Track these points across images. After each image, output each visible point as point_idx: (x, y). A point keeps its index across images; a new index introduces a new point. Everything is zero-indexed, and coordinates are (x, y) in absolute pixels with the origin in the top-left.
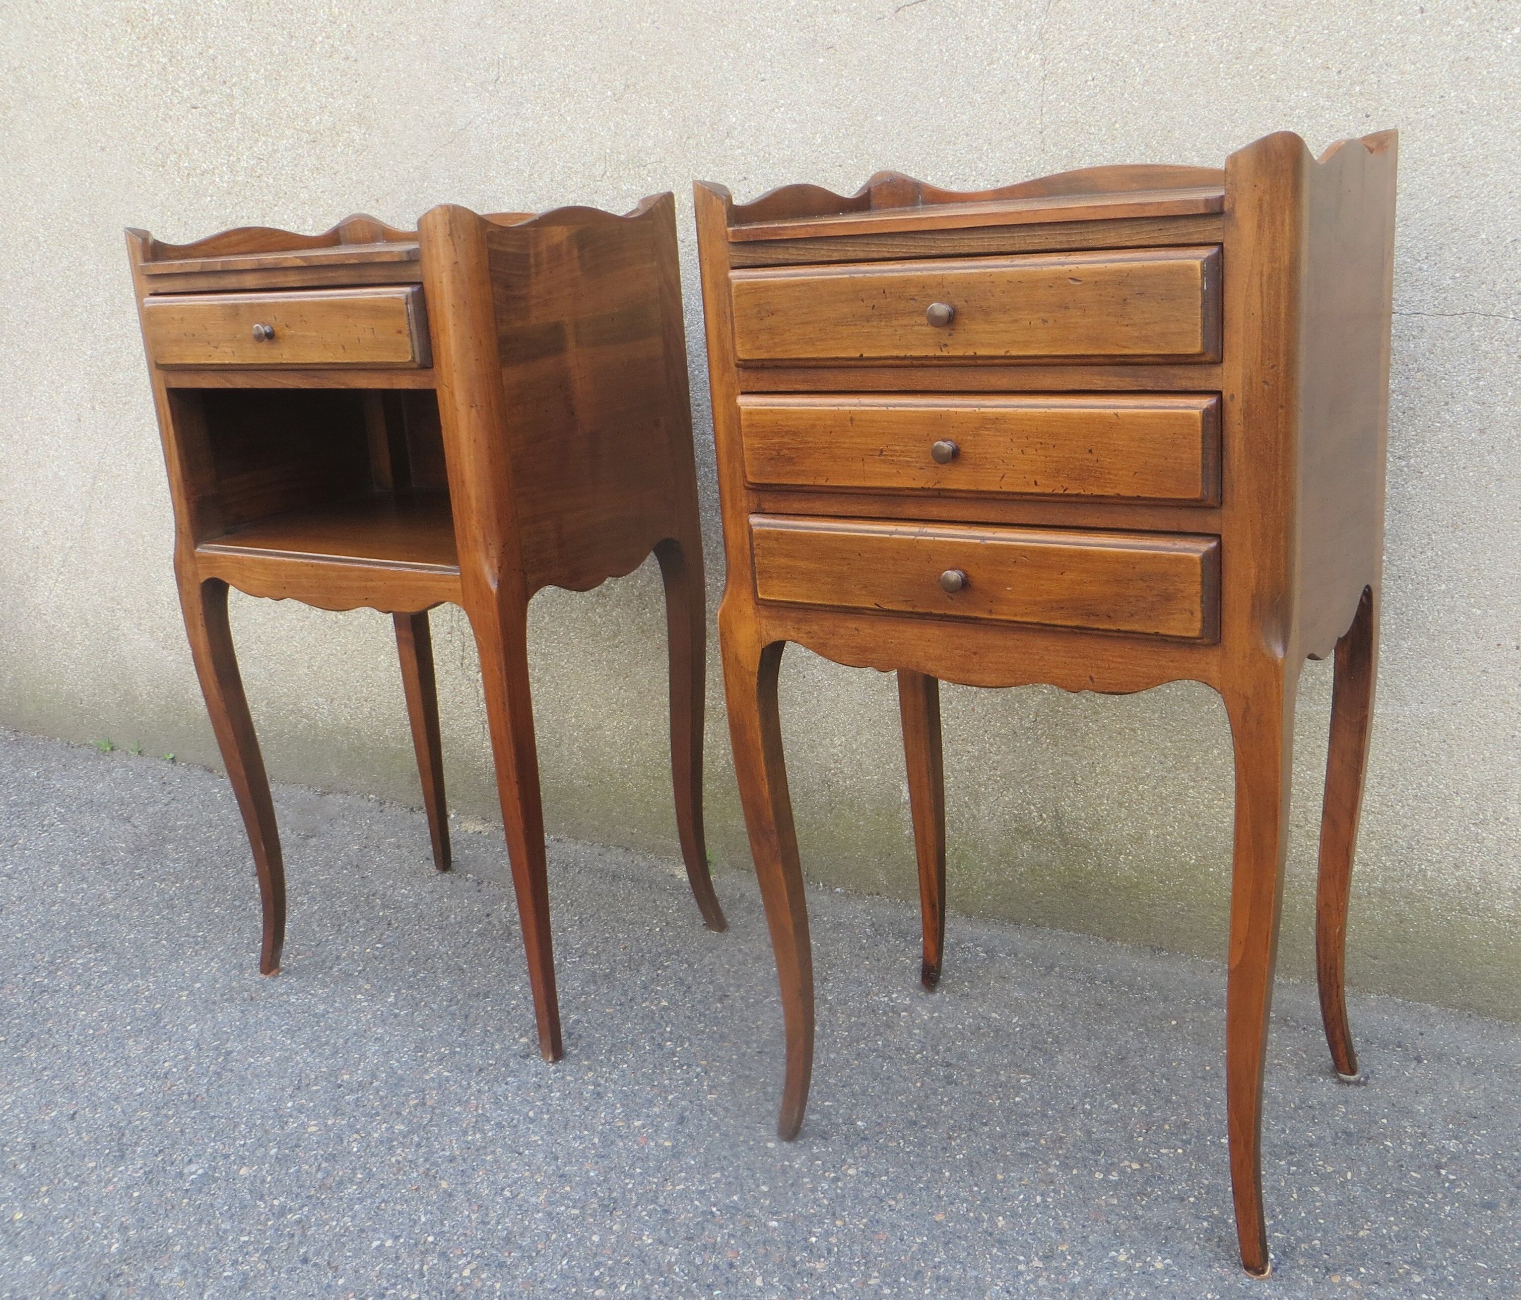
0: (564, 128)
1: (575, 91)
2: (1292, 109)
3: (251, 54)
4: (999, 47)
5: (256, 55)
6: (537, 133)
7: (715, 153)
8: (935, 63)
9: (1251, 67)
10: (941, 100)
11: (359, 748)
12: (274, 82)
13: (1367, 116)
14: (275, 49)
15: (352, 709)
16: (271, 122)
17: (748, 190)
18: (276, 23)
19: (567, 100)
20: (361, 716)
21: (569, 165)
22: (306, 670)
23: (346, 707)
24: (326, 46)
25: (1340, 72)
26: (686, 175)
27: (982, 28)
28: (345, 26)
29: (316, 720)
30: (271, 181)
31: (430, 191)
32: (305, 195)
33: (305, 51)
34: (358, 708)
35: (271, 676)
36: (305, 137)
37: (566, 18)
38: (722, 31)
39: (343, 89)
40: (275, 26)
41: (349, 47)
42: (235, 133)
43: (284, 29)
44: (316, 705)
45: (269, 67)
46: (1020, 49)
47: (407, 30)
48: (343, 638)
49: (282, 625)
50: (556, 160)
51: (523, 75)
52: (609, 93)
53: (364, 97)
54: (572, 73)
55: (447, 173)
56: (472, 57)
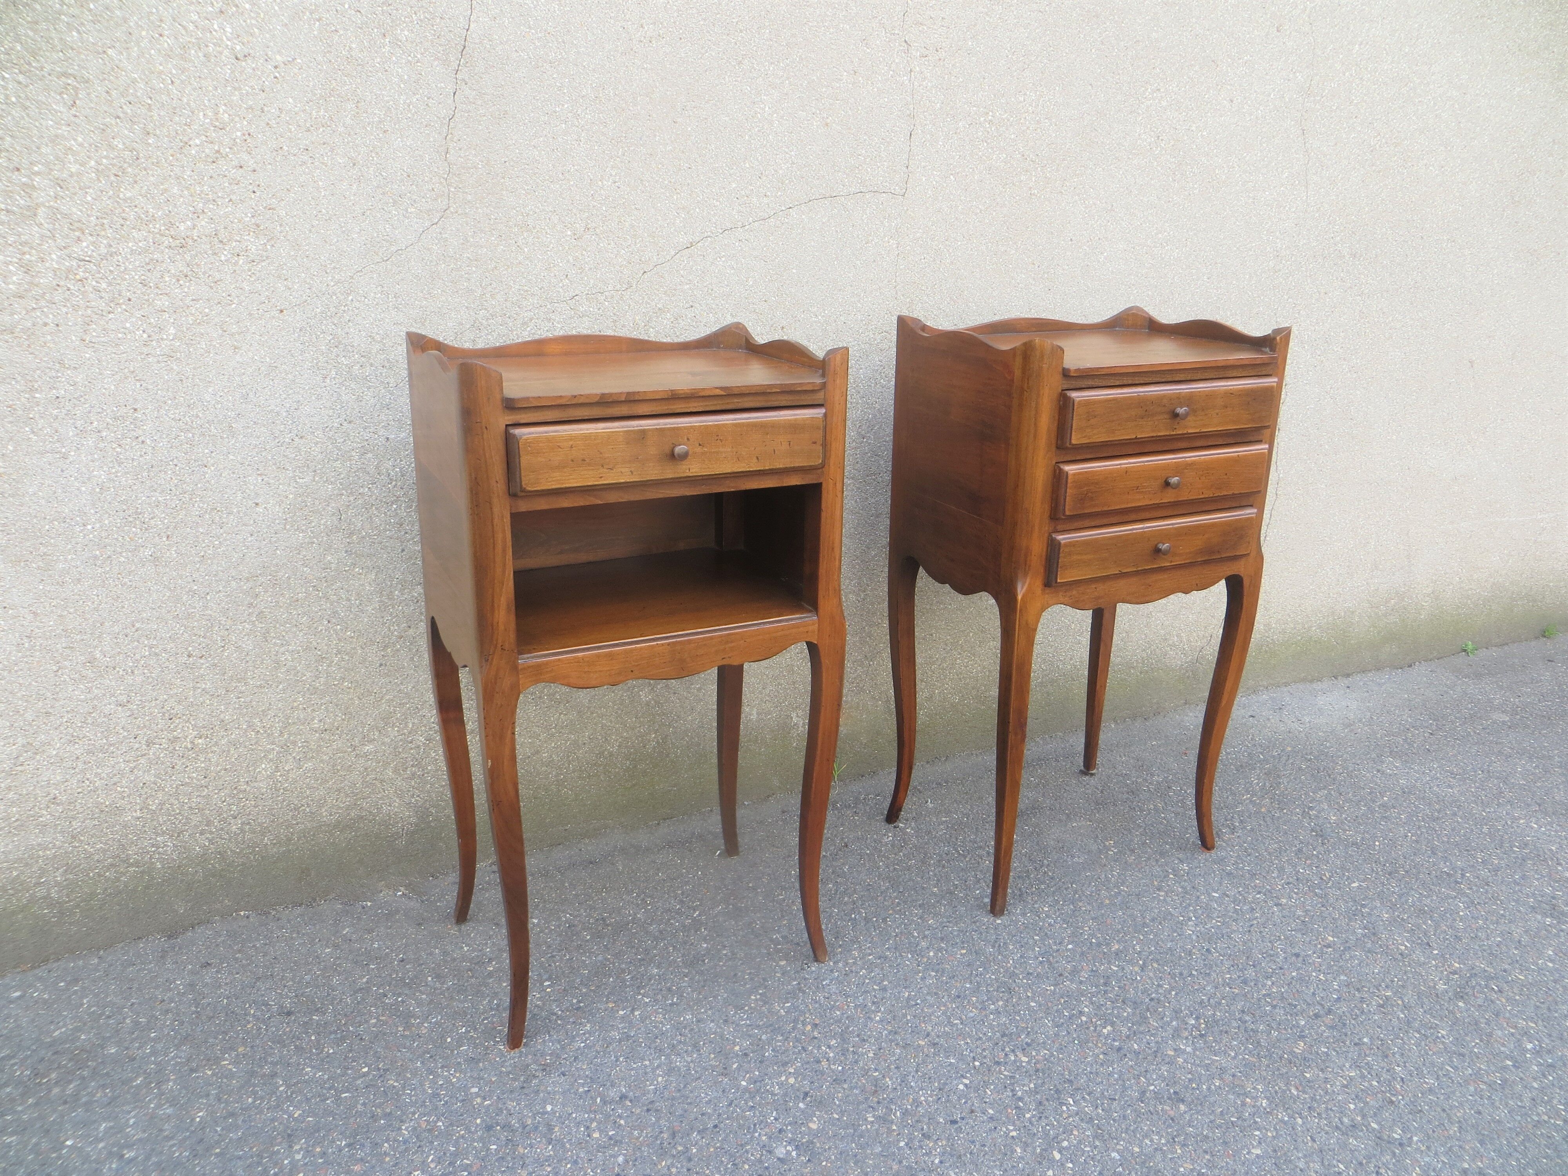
0: (520, 258)
3: (73, 142)
4: (873, 233)
5: (81, 145)
6: (491, 259)
7: (667, 287)
11: (222, 870)
12: (113, 178)
14: (118, 143)
15: (211, 833)
16: (105, 221)
18: (121, 115)
19: (525, 234)
20: (226, 837)
21: (526, 288)
22: (138, 814)
23: (201, 834)
24: (207, 151)
26: (641, 301)
28: (239, 134)
29: (153, 863)
30: (104, 285)
31: (357, 304)
32: (162, 302)
33: (171, 151)
34: (222, 829)
35: (73, 837)
36: (167, 241)
38: (675, 197)
39: (234, 197)
40: (119, 117)
41: (245, 156)
42: (36, 229)
43: (134, 123)
44: (153, 846)
45: (104, 161)
46: (885, 236)
47: (332, 150)
48: (202, 762)
49: (97, 775)
50: (511, 283)
51: (477, 208)
52: (569, 233)
53: (265, 208)
54: (531, 213)
55: (379, 288)
56: (417, 186)
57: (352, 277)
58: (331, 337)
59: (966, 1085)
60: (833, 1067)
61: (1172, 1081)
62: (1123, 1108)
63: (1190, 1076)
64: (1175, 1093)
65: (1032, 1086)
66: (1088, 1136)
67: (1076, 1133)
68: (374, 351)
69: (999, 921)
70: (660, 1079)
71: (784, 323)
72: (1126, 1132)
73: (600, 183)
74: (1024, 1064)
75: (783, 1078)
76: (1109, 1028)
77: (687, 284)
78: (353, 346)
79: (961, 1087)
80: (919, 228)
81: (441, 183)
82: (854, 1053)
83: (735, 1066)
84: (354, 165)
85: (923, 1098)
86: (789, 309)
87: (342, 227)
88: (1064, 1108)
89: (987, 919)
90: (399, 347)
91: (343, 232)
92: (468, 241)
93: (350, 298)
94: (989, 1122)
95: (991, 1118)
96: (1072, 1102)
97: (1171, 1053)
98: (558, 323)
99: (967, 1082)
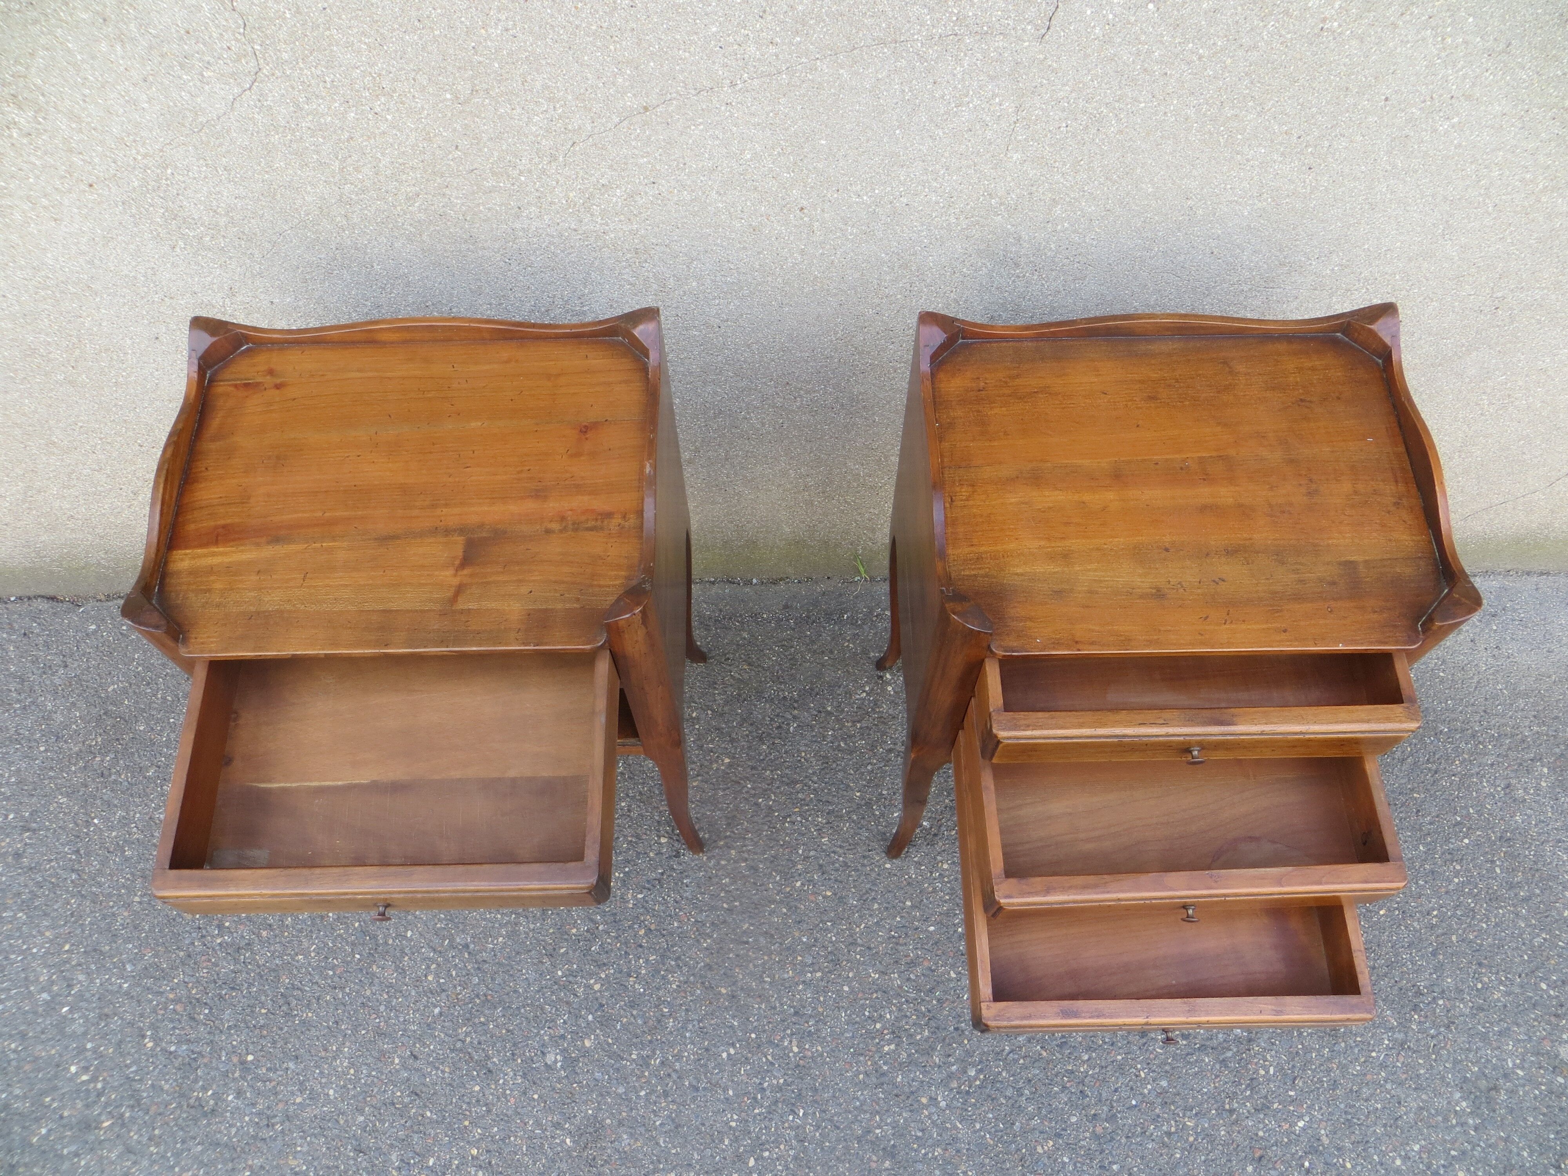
1: (394, 91)
2: (1248, 160)
4: (971, 93)
6: (341, 129)
7: (612, 160)
8: (895, 101)
9: (1222, 128)
10: (898, 132)
13: (1310, 168)
17: (657, 192)
25: (1299, 137)
26: (574, 177)
27: (954, 75)
31: (180, 178)
37: (360, 13)
38: (612, 47)
46: (994, 96)
50: (379, 155)
51: (301, 69)
52: (448, 96)
53: (12, 76)
54: (384, 73)
55: (201, 162)
56: (204, 44)
57: (162, 151)
58: (162, 211)
59: (729, 1055)
60: (637, 986)
61: (900, 1132)
62: (838, 1140)
63: (920, 1134)
64: (894, 1146)
65: (781, 1081)
66: (789, 1156)
67: (782, 1147)
68: (222, 224)
69: (888, 866)
70: (501, 939)
71: (804, 203)
72: (823, 1166)
73: (483, 31)
74: (791, 1055)
75: (592, 981)
76: (893, 1047)
77: (643, 157)
78: (194, 219)
79: (724, 1055)
80: (1064, 85)
81: (237, 40)
82: (663, 977)
83: (562, 951)
84: (105, 20)
85: (686, 1054)
86: (812, 187)
87: (123, 97)
88: (791, 1118)
89: (878, 857)
90: (252, 221)
91: (128, 101)
92: (301, 109)
93: (169, 171)
94: (723, 1102)
95: (727, 1099)
96: (801, 1114)
97: (924, 1100)
98: (457, 198)
99: (732, 1051)
